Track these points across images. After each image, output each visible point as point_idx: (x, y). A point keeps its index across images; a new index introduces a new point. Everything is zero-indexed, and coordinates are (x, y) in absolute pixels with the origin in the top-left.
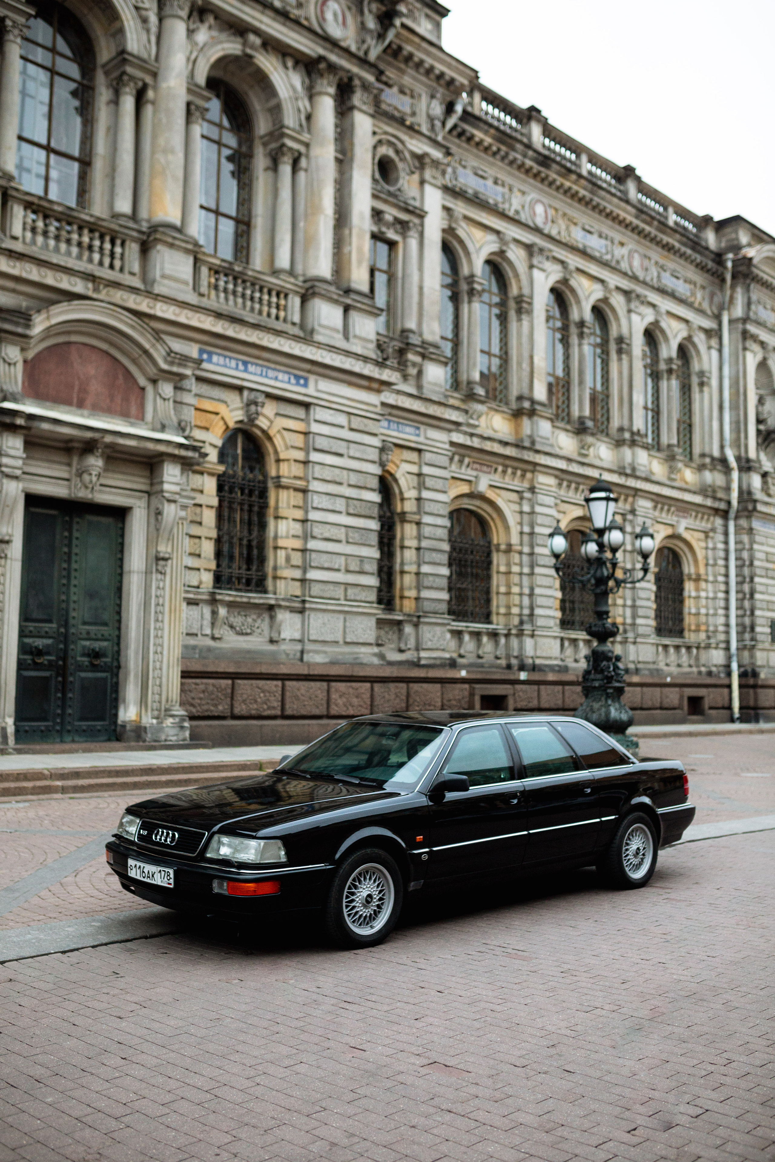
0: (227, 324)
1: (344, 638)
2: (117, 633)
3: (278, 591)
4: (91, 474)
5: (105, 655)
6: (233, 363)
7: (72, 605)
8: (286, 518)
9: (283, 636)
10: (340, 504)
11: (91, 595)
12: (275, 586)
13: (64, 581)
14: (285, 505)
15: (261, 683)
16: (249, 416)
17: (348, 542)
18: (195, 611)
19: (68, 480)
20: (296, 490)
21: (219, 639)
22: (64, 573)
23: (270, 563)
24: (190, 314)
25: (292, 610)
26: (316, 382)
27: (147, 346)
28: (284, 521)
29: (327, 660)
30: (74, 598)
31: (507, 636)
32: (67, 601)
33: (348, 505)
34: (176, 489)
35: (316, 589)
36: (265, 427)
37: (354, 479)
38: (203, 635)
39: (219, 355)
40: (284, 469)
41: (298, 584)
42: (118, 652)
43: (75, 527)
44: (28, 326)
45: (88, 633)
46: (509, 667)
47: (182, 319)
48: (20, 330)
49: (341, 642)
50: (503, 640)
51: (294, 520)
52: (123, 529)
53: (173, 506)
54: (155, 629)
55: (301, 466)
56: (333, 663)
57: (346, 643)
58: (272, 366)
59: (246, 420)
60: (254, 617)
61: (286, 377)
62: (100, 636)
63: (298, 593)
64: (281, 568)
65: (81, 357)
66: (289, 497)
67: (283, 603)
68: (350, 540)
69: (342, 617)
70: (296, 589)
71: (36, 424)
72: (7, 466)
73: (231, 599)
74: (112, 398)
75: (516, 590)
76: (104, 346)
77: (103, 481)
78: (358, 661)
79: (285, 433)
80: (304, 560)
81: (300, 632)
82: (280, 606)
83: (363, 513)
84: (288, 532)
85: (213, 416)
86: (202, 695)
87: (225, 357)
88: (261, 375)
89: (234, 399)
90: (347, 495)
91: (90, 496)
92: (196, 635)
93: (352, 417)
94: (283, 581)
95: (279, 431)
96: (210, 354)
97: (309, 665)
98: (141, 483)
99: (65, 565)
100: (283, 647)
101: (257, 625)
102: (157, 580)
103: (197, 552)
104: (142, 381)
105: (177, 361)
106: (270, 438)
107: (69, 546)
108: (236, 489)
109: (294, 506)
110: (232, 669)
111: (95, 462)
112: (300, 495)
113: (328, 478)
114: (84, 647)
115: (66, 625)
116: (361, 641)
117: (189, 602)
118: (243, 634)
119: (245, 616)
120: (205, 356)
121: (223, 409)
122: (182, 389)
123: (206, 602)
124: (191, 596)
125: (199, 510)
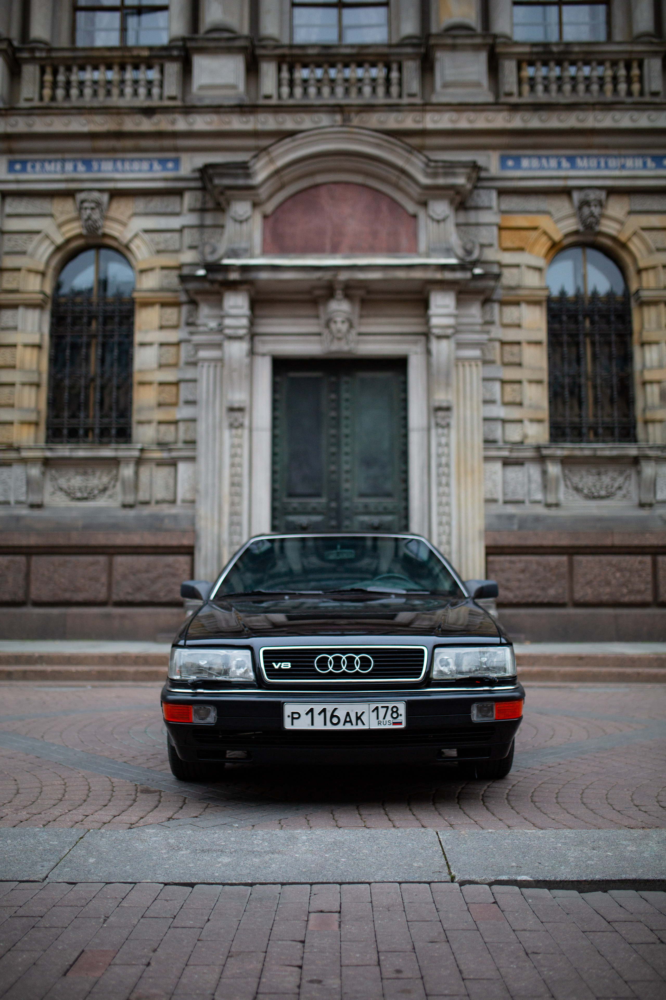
0: (527, 115)
2: (404, 504)
3: (651, 438)
4: (337, 322)
6: (553, 163)
7: (344, 476)
11: (369, 462)
13: (333, 449)
14: (654, 325)
15: (615, 559)
16: (583, 221)
18: (514, 473)
19: (319, 334)
21: (557, 505)
22: (333, 440)
23: (639, 405)
24: (472, 115)
27: (400, 163)
30: (346, 467)
32: (338, 471)
34: (451, 321)
36: (614, 233)
38: (531, 502)
39: (529, 157)
40: (649, 279)
43: (344, 387)
44: (248, 176)
45: (366, 506)
47: (463, 125)
48: (241, 182)
52: (406, 383)
53: (444, 343)
54: (438, 494)
58: (615, 152)
59: (581, 228)
60: (615, 475)
61: (639, 162)
62: (381, 510)
64: (653, 408)
65: (332, 198)
66: (659, 315)
71: (253, 275)
72: (230, 328)
73: (566, 453)
74: (375, 234)
76: (359, 179)
77: (364, 329)
79: (645, 234)
82: (648, 458)
85: (531, 233)
86: (521, 576)
87: (539, 157)
88: (599, 167)
89: (561, 207)
92: (523, 502)
95: (635, 233)
96: (517, 159)
98: (411, 324)
99: (333, 432)
101: (616, 485)
102: (438, 435)
103: (518, 400)
104: (411, 207)
105: (441, 170)
106: (624, 246)
107: (337, 409)
110: (565, 541)
111: (340, 308)
114: (362, 523)
115: (337, 497)
117: (507, 462)
118: (594, 498)
119: (599, 474)
120: (510, 163)
121: (544, 222)
122: (477, 208)
123: (532, 460)
124: (505, 453)
125: (515, 349)
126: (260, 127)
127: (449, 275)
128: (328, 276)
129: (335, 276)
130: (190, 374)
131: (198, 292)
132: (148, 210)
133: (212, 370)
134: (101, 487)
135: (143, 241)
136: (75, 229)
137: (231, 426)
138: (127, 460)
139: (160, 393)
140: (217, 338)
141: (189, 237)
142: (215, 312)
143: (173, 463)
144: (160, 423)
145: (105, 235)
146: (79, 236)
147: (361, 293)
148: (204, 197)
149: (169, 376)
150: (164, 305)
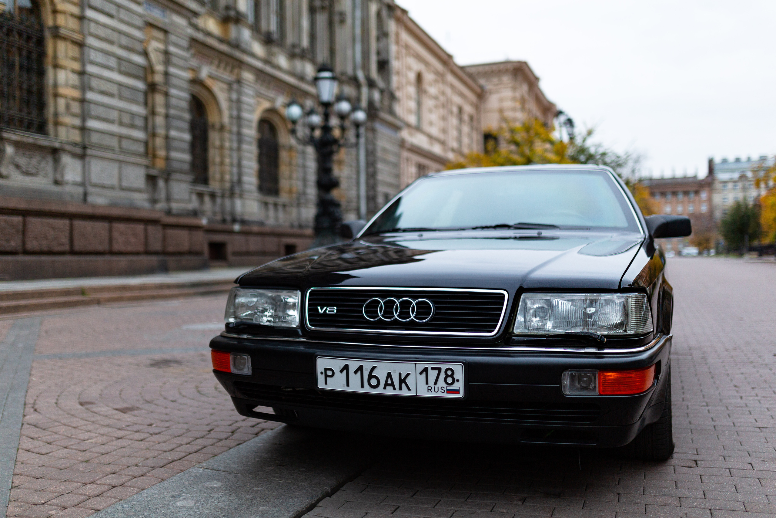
1: (120, 184)
8: (65, 68)
9: (66, 179)
10: (113, 62)
12: (56, 131)
14: (63, 55)
17: (120, 98)
20: (73, 42)
23: (51, 109)
25: (74, 155)
28: (63, 71)
29: (107, 202)
31: (223, 196)
33: (119, 64)
35: (95, 138)
40: (61, 20)
41: (78, 131)
46: (224, 221)
49: (118, 187)
50: (219, 201)
51: (72, 71)
55: (77, 20)
56: (112, 205)
57: (122, 189)
60: (39, 159)
63: (79, 139)
64: (61, 115)
66: (66, 48)
67: (68, 147)
68: (122, 97)
69: (117, 164)
70: (76, 136)
73: (18, 138)
75: (227, 161)
78: (133, 205)
80: (83, 109)
81: (81, 176)
82: (63, 150)
84: (66, 81)
90: (118, 54)
94: (63, 128)
97: (94, 206)
100: (68, 189)
101: (41, 167)
108: (15, 33)
109: (72, 58)
110: (22, 205)
112: (77, 48)
113: (102, 36)
116: (133, 187)
118: (29, 174)
119: (31, 157)
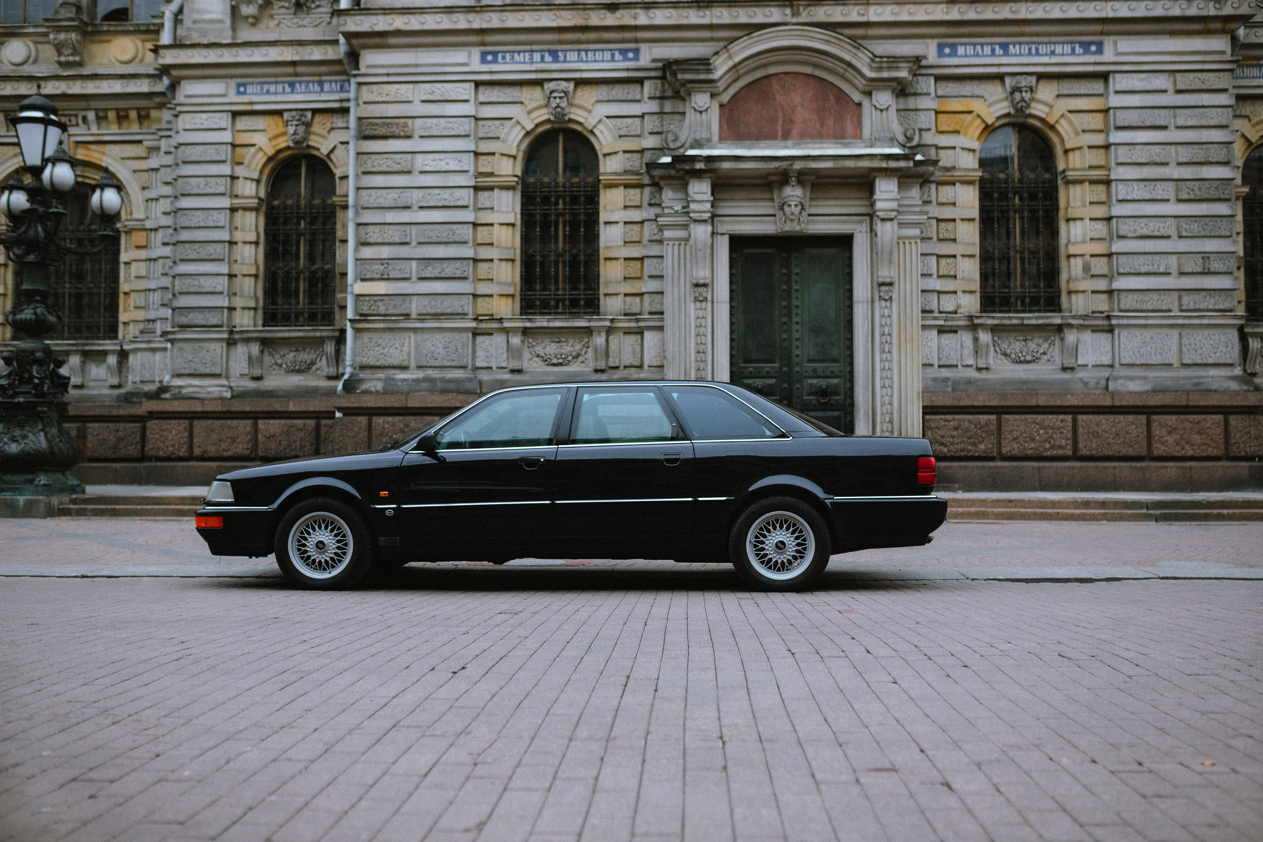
0: (964, 7)
1: (1181, 359)
2: (849, 369)
3: (1074, 308)
4: (790, 205)
5: (836, 393)
6: (987, 50)
7: (795, 343)
8: (1082, 219)
9: (1081, 361)
10: (1166, 190)
11: (816, 331)
12: (1070, 302)
13: (785, 319)
14: (1078, 203)
15: (1039, 418)
16: (1015, 106)
17: (1180, 237)
18: (948, 340)
19: (774, 215)
20: (1092, 182)
21: (987, 369)
22: (784, 311)
23: (1064, 276)
24: (912, 8)
25: (1096, 329)
26: (1115, 44)
27: (848, 57)
28: (1079, 223)
29: (1147, 387)
30: (797, 335)
32: (789, 339)
33: (1178, 190)
34: (894, 205)
35: (1128, 301)
36: (1043, 115)
37: (1185, 154)
38: (963, 366)
39: (965, 44)
40: (1074, 160)
41: (1104, 297)
42: (852, 389)
43: (794, 262)
44: (709, 71)
45: (815, 370)
47: (904, 17)
48: (702, 77)
49: (1176, 364)
51: (1091, 219)
52: (850, 258)
53: (888, 225)
54: (881, 361)
55: (1102, 151)
56: (1154, 391)
57: (1184, 366)
58: (1046, 39)
59: (1013, 112)
60: (1040, 341)
61: (1068, 49)
62: (829, 374)
63: (1104, 307)
64: (1077, 279)
65: (783, 87)
66: (1083, 192)
67: (1073, 322)
68: (1184, 234)
69: (1175, 333)
70: (1101, 303)
71: (717, 165)
72: (695, 212)
73: (996, 322)
74: (822, 122)
76: (808, 70)
77: (813, 211)
78: (1204, 387)
79: (1072, 117)
80: (1110, 267)
81: (1110, 356)
82: (1070, 326)
83: (1205, 196)
84: (1084, 236)
85: (966, 116)
86: (955, 433)
87: (975, 45)
88: (1030, 53)
89: (994, 91)
90: (1175, 176)
91: (798, 228)
92: (956, 366)
93: (1178, 75)
94: (1080, 296)
95: (1062, 116)
96: (954, 47)
98: (857, 206)
99: (784, 303)
100: (1081, 374)
101: (1041, 351)
102: (881, 308)
103: (952, 273)
104: (856, 97)
105: (885, 65)
106: (1052, 127)
107: (788, 282)
108: (1011, 195)
109: (1091, 203)
111: (794, 193)
112: (1102, 188)
113: (1143, 161)
114: (811, 385)
115: (789, 364)
116: (1210, 361)
117: (942, 330)
118: (1021, 362)
119: (1025, 340)
120: (947, 51)
121: (977, 106)
122: (916, 94)
123: (965, 328)
124: (941, 323)
125: (950, 226)
126: (715, 21)
127: (893, 164)
128: (784, 165)
129: (791, 165)
130: (655, 250)
131: (662, 178)
132: (610, 98)
133: (676, 246)
134: (574, 354)
135: (606, 126)
136: (543, 115)
137: (696, 300)
138: (599, 329)
139: (625, 267)
140: (683, 219)
141: (651, 123)
142: (680, 195)
143: (640, 332)
144: (626, 295)
145: (571, 120)
146: (548, 121)
147: (813, 178)
148: (663, 86)
149: (635, 252)
150: (626, 186)
